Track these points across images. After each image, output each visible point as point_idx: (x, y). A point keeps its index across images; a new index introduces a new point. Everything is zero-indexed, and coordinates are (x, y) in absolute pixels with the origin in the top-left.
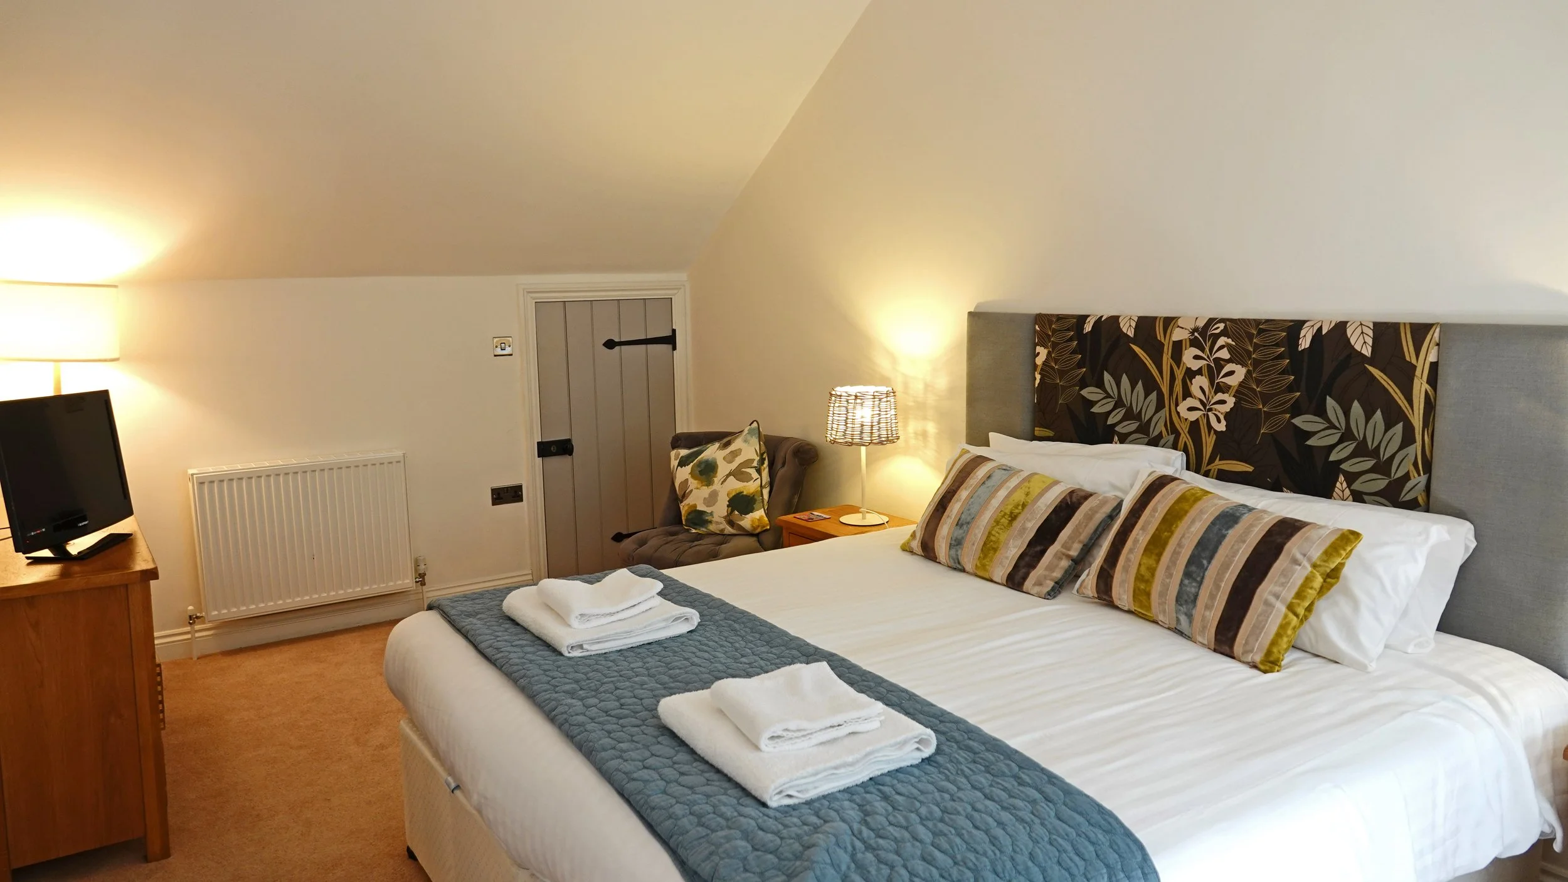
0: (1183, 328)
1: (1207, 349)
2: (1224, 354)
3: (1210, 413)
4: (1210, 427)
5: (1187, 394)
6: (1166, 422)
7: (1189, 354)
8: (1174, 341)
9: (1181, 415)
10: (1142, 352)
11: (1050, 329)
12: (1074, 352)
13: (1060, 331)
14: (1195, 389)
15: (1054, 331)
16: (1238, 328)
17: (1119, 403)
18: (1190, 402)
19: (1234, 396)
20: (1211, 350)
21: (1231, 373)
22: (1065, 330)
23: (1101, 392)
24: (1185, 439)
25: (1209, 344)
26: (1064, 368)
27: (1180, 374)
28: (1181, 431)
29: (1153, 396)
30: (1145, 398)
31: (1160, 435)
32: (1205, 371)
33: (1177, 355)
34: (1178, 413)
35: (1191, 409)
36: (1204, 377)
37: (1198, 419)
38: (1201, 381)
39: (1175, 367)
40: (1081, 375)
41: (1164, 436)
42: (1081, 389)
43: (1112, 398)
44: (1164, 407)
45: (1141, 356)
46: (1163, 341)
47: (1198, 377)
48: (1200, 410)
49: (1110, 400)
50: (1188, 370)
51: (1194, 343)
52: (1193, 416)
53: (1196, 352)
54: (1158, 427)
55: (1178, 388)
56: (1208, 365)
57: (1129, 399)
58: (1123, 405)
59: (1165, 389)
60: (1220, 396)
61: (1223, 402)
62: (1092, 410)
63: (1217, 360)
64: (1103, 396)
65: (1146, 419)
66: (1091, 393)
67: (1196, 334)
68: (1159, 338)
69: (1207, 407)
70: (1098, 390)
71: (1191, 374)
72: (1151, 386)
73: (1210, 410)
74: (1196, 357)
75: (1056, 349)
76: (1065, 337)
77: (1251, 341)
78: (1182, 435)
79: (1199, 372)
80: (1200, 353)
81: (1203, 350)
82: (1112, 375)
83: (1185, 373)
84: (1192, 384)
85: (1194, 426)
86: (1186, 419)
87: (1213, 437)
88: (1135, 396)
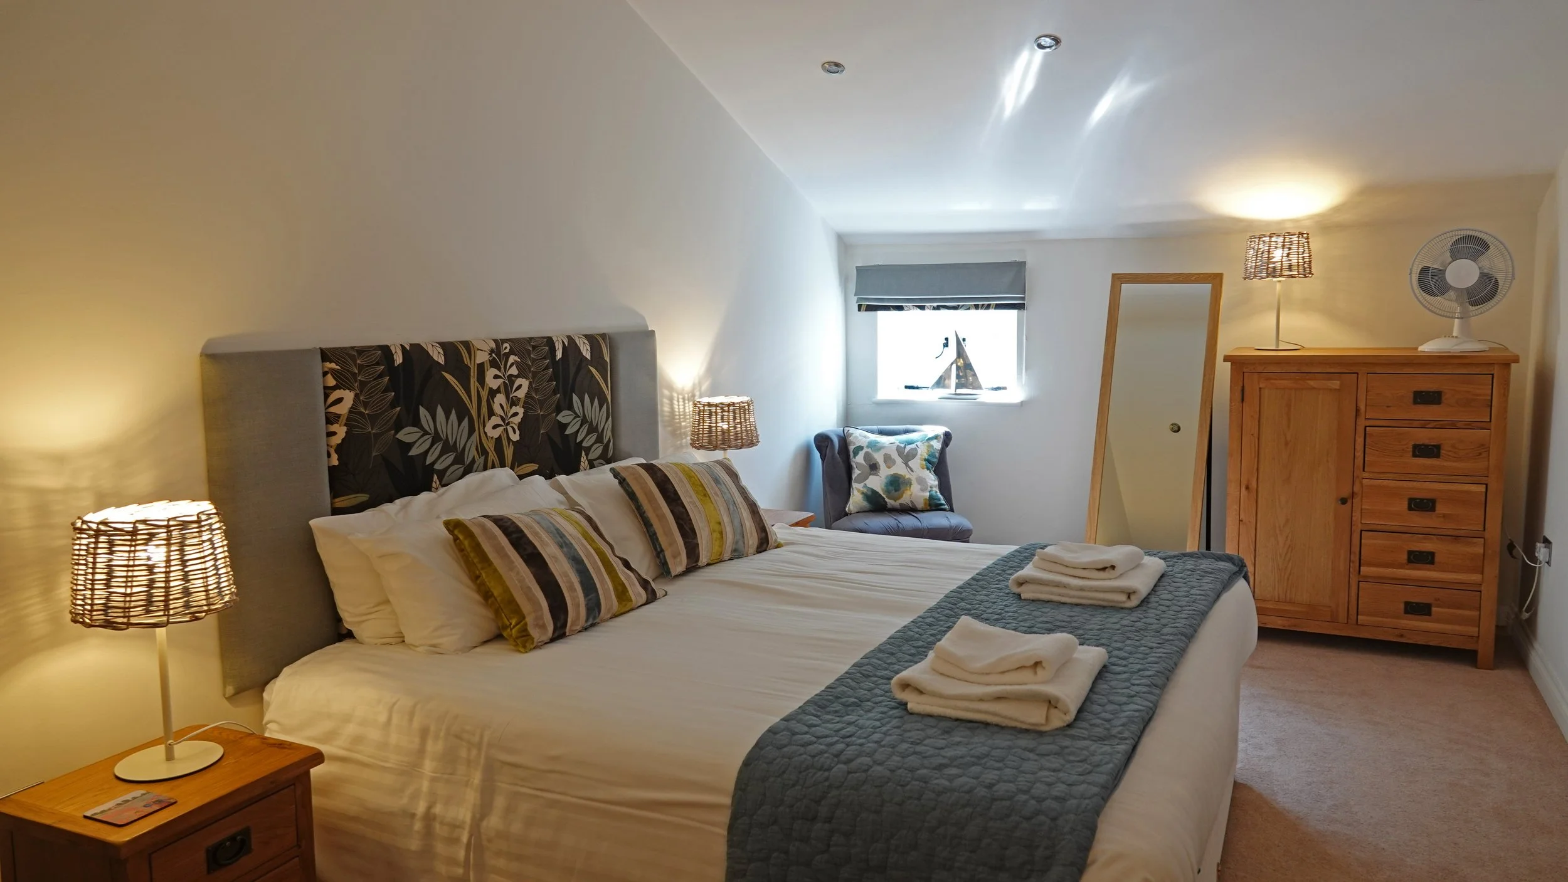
0: (482, 350)
1: (502, 367)
2: (514, 371)
3: (508, 427)
4: (509, 439)
5: (491, 413)
6: (477, 446)
7: (491, 372)
8: (478, 364)
9: (488, 434)
10: (453, 379)
11: (355, 365)
12: (386, 390)
13: (368, 366)
14: (497, 409)
15: (361, 368)
16: (521, 346)
17: (436, 438)
18: (495, 420)
19: (523, 407)
20: (505, 368)
21: (520, 387)
22: (374, 365)
23: (418, 430)
24: (493, 457)
25: (503, 363)
26: (376, 411)
27: (484, 394)
28: (489, 451)
29: (466, 422)
30: (459, 425)
31: (473, 461)
32: (502, 389)
33: (481, 379)
34: (486, 433)
35: (495, 427)
36: (502, 395)
37: (500, 435)
38: (500, 398)
39: (481, 389)
40: (395, 416)
41: (476, 460)
42: (397, 432)
43: (430, 434)
44: (475, 430)
45: (453, 384)
46: (469, 365)
47: (498, 395)
48: (502, 426)
49: (427, 437)
50: (491, 389)
51: (494, 364)
52: (496, 433)
53: (494, 371)
54: (472, 453)
55: (484, 410)
56: (504, 382)
57: (444, 430)
58: (440, 439)
59: (474, 413)
60: (515, 409)
61: (516, 414)
62: (410, 454)
63: (511, 376)
64: (420, 434)
65: (461, 447)
66: (407, 434)
67: (494, 355)
68: (466, 363)
69: (506, 422)
70: (416, 429)
71: (493, 393)
72: (464, 414)
73: (508, 424)
74: (496, 377)
75: (366, 389)
76: (374, 373)
77: (529, 356)
78: (490, 454)
79: (498, 391)
80: (498, 373)
81: (499, 369)
82: (427, 409)
83: (488, 394)
84: (494, 402)
85: (499, 440)
86: (492, 438)
87: (512, 448)
88: (448, 425)
